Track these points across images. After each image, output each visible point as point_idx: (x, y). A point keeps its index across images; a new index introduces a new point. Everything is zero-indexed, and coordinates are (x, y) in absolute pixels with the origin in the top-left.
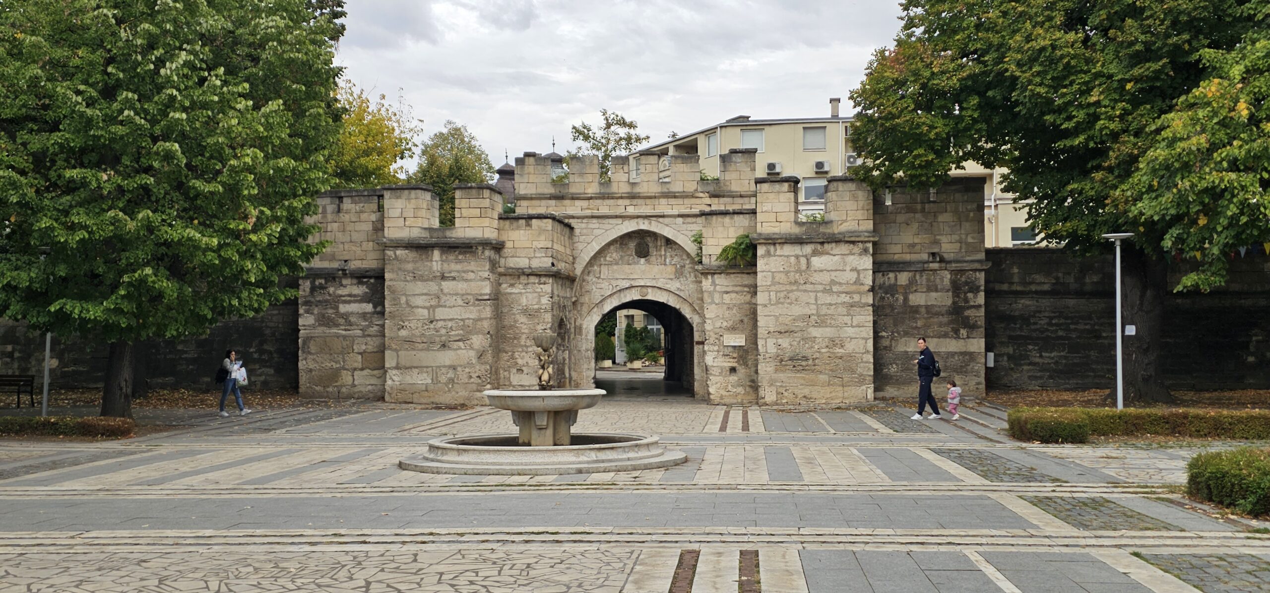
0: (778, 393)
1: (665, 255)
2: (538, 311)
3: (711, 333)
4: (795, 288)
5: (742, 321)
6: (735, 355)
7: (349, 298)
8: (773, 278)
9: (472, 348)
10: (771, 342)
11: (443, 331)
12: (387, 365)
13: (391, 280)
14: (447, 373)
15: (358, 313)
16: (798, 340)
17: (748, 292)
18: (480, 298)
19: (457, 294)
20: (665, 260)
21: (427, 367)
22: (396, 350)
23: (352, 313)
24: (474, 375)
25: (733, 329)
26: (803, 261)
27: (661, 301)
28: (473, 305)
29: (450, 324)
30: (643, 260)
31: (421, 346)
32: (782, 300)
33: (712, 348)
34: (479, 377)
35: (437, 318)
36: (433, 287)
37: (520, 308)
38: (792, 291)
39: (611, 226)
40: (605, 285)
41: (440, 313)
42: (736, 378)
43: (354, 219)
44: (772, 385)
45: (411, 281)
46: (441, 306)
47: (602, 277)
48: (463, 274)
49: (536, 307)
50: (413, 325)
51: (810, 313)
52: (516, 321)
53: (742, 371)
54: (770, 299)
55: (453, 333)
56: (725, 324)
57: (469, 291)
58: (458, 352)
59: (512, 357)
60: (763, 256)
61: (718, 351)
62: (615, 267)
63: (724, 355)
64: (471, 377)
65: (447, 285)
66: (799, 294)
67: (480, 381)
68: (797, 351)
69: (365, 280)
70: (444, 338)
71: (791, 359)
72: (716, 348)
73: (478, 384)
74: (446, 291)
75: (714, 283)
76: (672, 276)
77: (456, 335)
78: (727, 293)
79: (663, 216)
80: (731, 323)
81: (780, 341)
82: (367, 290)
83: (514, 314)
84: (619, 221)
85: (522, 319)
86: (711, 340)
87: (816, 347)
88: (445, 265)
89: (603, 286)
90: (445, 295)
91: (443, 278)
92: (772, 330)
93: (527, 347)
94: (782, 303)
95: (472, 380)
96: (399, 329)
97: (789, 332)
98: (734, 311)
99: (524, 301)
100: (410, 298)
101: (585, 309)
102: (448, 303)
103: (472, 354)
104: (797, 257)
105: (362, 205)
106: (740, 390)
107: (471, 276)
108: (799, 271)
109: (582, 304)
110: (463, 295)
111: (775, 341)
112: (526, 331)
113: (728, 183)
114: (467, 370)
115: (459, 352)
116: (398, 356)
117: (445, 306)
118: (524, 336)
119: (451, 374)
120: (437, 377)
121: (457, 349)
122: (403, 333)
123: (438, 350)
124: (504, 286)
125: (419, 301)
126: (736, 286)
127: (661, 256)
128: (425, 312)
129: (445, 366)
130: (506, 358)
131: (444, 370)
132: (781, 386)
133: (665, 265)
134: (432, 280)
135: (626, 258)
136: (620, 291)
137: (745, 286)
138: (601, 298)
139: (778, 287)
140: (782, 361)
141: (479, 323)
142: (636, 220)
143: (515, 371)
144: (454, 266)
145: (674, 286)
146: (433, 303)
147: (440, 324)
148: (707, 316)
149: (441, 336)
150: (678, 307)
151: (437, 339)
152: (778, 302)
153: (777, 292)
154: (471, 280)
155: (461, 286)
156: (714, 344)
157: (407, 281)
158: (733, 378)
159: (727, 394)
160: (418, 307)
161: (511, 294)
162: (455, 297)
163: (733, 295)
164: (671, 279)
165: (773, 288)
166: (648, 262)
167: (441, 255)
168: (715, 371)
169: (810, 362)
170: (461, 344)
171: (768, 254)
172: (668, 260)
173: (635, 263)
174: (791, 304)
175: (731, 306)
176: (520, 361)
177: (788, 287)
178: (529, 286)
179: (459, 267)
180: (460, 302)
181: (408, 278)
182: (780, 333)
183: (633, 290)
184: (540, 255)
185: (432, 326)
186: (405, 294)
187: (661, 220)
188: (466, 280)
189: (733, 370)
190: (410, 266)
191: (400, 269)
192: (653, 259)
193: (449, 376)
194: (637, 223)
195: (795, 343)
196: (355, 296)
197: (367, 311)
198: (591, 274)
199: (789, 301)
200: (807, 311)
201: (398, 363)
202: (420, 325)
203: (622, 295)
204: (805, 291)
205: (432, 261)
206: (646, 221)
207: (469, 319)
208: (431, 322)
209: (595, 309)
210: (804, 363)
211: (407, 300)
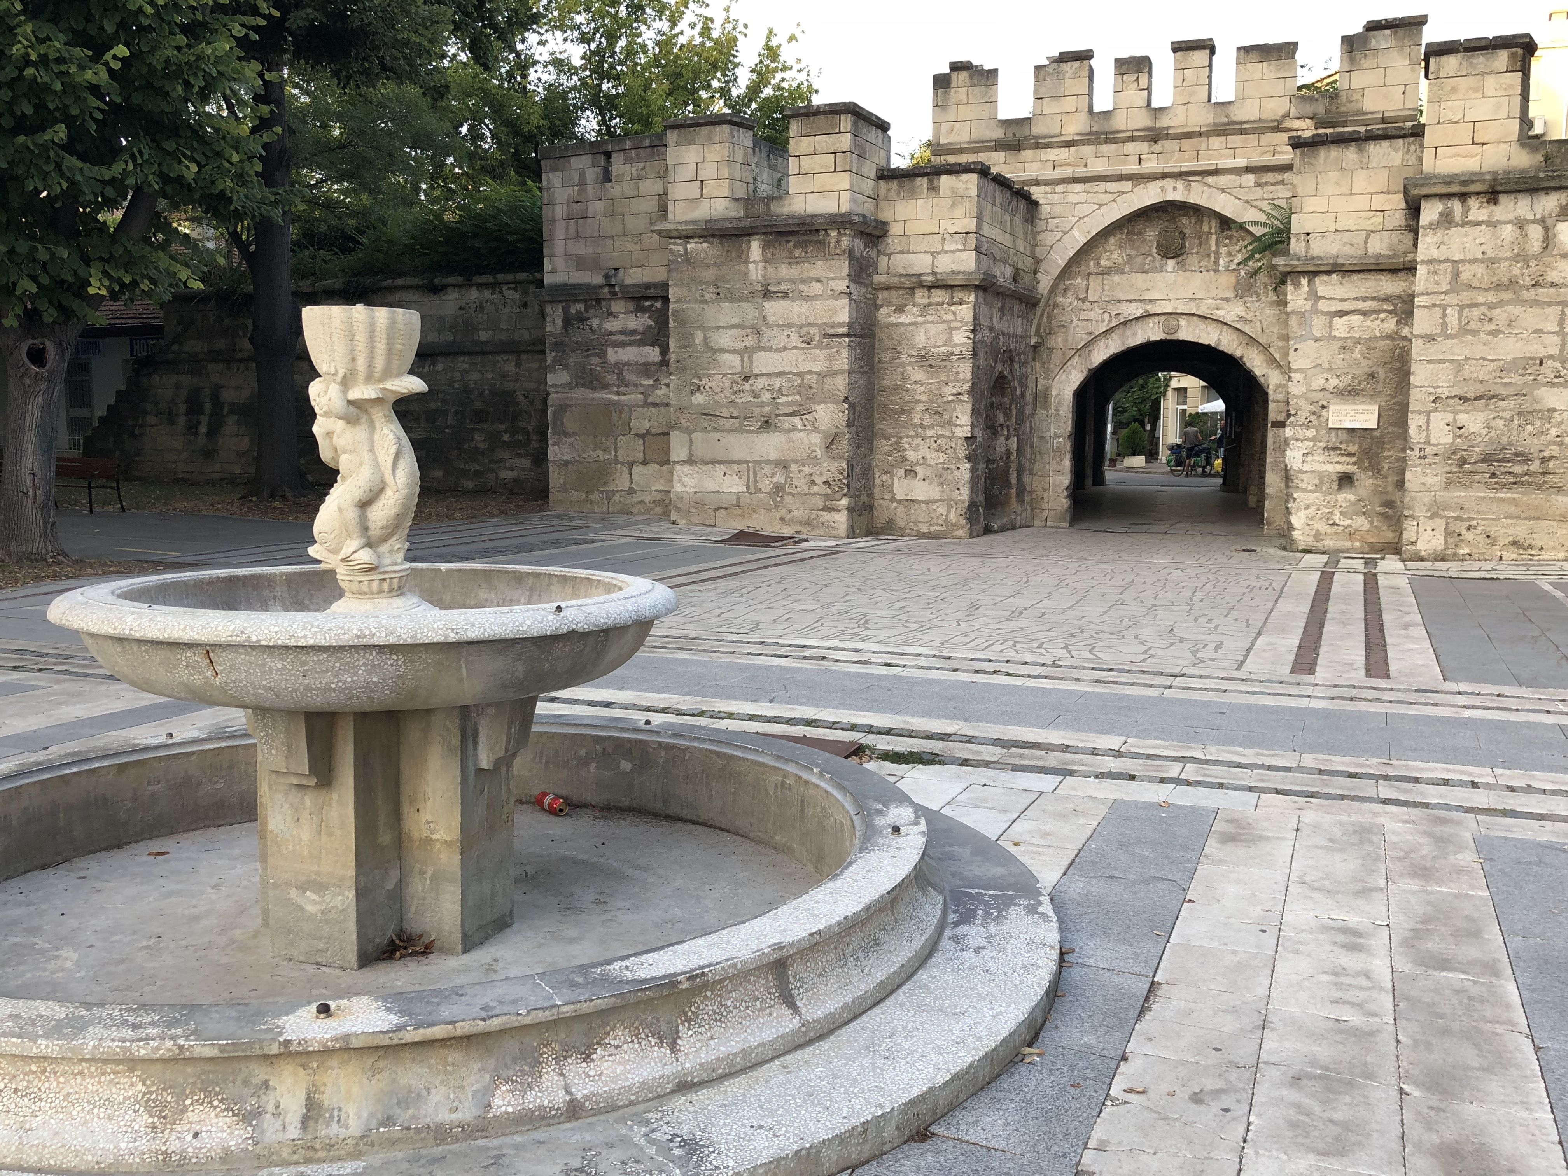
0: (1448, 534)
1: (1217, 253)
2: (946, 357)
3: (1302, 402)
4: (1507, 296)
5: (1372, 376)
6: (1353, 449)
7: (622, 337)
8: (1456, 274)
9: (815, 429)
10: (1439, 420)
11: (766, 397)
12: (674, 457)
13: (677, 301)
14: (773, 474)
15: (636, 363)
16: (1507, 415)
17: (1389, 312)
18: (831, 331)
19: (789, 326)
20: (1216, 263)
21: (739, 463)
22: (689, 432)
23: (627, 364)
24: (819, 480)
25: (1350, 393)
26: (1535, 233)
27: (1204, 341)
28: (820, 346)
29: (778, 383)
30: (1171, 263)
31: (728, 424)
32: (1473, 326)
33: (1301, 433)
34: (826, 483)
35: (756, 371)
36: (748, 312)
37: (914, 352)
38: (1501, 304)
39: (1111, 197)
40: (1095, 314)
41: (764, 362)
42: (1352, 497)
43: (629, 193)
44: (1434, 516)
45: (712, 301)
46: (764, 349)
47: (1090, 298)
48: (802, 287)
49: (943, 350)
50: (715, 383)
51: (1542, 353)
52: (905, 378)
53: (1366, 482)
54: (1444, 325)
55: (783, 399)
56: (1334, 382)
57: (811, 320)
58: (791, 434)
59: (897, 448)
60: (1433, 226)
61: (1313, 439)
62: (1116, 278)
63: (1327, 448)
64: (813, 483)
65: (774, 309)
66: (1517, 310)
67: (829, 491)
68: (1504, 440)
69: (647, 304)
70: (767, 409)
71: (1487, 459)
72: (1311, 433)
73: (827, 497)
74: (771, 319)
75: (1314, 296)
76: (1230, 294)
77: (788, 404)
78: (1342, 313)
79: (1216, 172)
80: (1347, 380)
81: (1462, 418)
82: (651, 322)
83: (903, 365)
84: (1127, 185)
85: (917, 374)
86: (1302, 417)
87: (1553, 432)
88: (771, 270)
89: (1092, 315)
90: (769, 326)
91: (767, 294)
92: (1444, 392)
93: (922, 426)
94: (1475, 333)
95: (816, 489)
96: (692, 392)
97: (1488, 397)
98: (1357, 355)
99: (920, 339)
100: (710, 334)
101: (1056, 359)
102: (774, 344)
103: (816, 439)
104: (1521, 224)
105: (641, 165)
106: (1361, 523)
107: (816, 288)
108: (1522, 257)
109: (1051, 350)
110: (801, 327)
111: (1450, 417)
112: (924, 398)
113: (1357, 96)
114: (807, 470)
115: (795, 435)
116: (691, 440)
117: (770, 349)
118: (920, 407)
119: (779, 478)
120: (756, 481)
121: (789, 431)
122: (699, 399)
123: (757, 431)
124: (883, 311)
125: (725, 339)
126: (1365, 299)
127: (1209, 255)
128: (735, 360)
129: (768, 462)
130: (886, 449)
131: (767, 469)
132: (1457, 519)
133: (1216, 271)
134: (747, 300)
135: (1139, 260)
136: (1124, 324)
137: (1386, 299)
138: (1089, 338)
139: (1465, 297)
140: (1463, 461)
141: (829, 380)
142: (1160, 183)
143: (901, 472)
144: (785, 271)
145: (1232, 312)
146: (750, 342)
147: (762, 382)
148: (1294, 366)
149: (762, 405)
150: (1238, 354)
151: (757, 411)
152: (1464, 330)
153: (1462, 307)
154: (815, 298)
155: (796, 310)
156: (1307, 425)
157: (706, 302)
158: (1347, 497)
159: (1330, 530)
160: (723, 351)
161: (897, 325)
162: (786, 332)
163: (1356, 319)
164: (1227, 300)
165: (1452, 299)
166: (1181, 265)
167: (764, 249)
168: (1306, 482)
169: (1535, 466)
170: (796, 420)
171: (1446, 220)
172: (1221, 262)
173: (1155, 270)
174: (1494, 333)
175: (1350, 343)
176: (911, 455)
177: (1491, 297)
178: (932, 310)
179: (793, 272)
180: (795, 340)
181: (708, 297)
182: (1464, 399)
183: (1151, 322)
184: (953, 247)
185: (747, 387)
186: (701, 327)
187: (1210, 179)
188: (807, 298)
189: (1345, 480)
190: (709, 274)
191: (693, 279)
192: (1192, 260)
193: (775, 480)
194: (1162, 189)
195: (1500, 423)
196: (633, 332)
197: (650, 360)
198: (1069, 294)
199: (1493, 327)
200: (1536, 349)
201: (691, 454)
202: (727, 384)
203: (1129, 332)
204: (1536, 303)
205: (747, 262)
206: (1180, 184)
207: (810, 372)
208: (746, 379)
209: (1075, 360)
210: (1518, 469)
211: (705, 338)
